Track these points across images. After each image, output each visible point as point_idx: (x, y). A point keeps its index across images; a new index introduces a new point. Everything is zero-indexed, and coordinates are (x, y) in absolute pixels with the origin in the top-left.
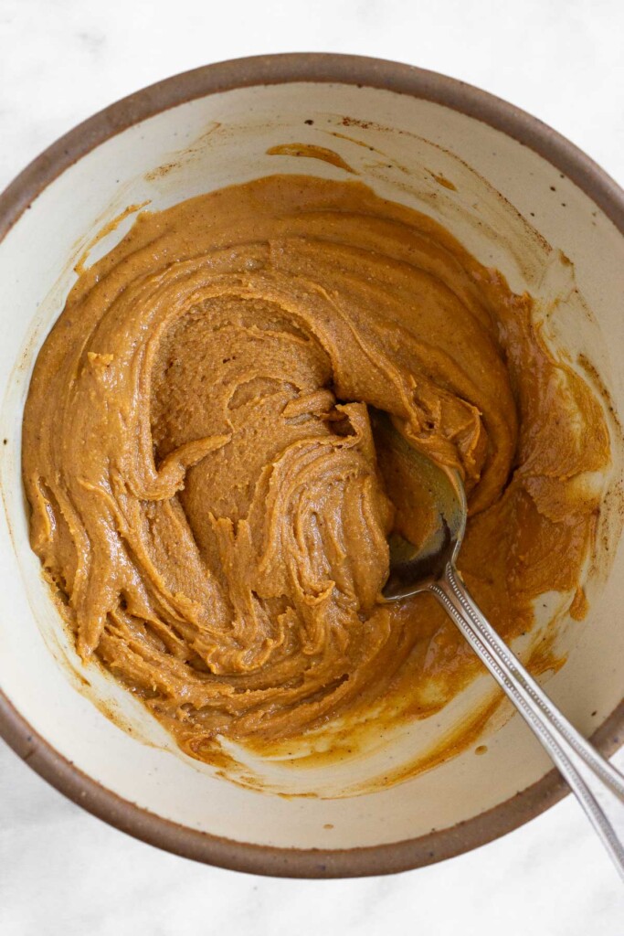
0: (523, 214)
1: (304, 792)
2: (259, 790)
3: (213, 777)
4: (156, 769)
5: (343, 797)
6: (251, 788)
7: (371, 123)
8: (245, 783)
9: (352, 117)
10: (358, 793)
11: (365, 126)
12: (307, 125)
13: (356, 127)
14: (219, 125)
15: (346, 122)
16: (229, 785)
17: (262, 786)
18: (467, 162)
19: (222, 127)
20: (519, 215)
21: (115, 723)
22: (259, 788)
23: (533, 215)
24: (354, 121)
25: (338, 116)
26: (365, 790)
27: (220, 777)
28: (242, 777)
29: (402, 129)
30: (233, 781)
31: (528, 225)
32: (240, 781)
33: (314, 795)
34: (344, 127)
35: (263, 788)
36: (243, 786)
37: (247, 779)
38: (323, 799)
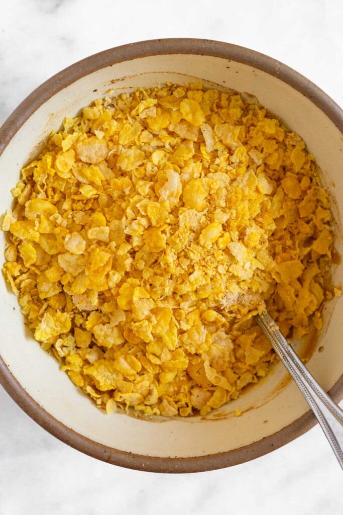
0: (219, 84)
1: (247, 409)
2: (225, 418)
3: (200, 422)
4: (172, 432)
5: (267, 403)
6: (221, 419)
7: (125, 77)
8: (216, 418)
9: (115, 79)
10: (272, 397)
11: (123, 80)
12: (95, 92)
13: (119, 82)
14: (53, 114)
15: (113, 82)
16: (209, 422)
17: (225, 415)
18: (180, 72)
19: (55, 114)
20: (218, 85)
21: (142, 419)
22: (224, 417)
23: (224, 82)
24: (116, 80)
25: (107, 82)
26: (275, 394)
27: (204, 421)
28: (214, 415)
29: (142, 72)
30: (211, 420)
31: (224, 87)
32: (214, 418)
33: (252, 408)
34: (113, 85)
35: (226, 416)
36: (217, 420)
37: (216, 415)
38: (257, 408)
